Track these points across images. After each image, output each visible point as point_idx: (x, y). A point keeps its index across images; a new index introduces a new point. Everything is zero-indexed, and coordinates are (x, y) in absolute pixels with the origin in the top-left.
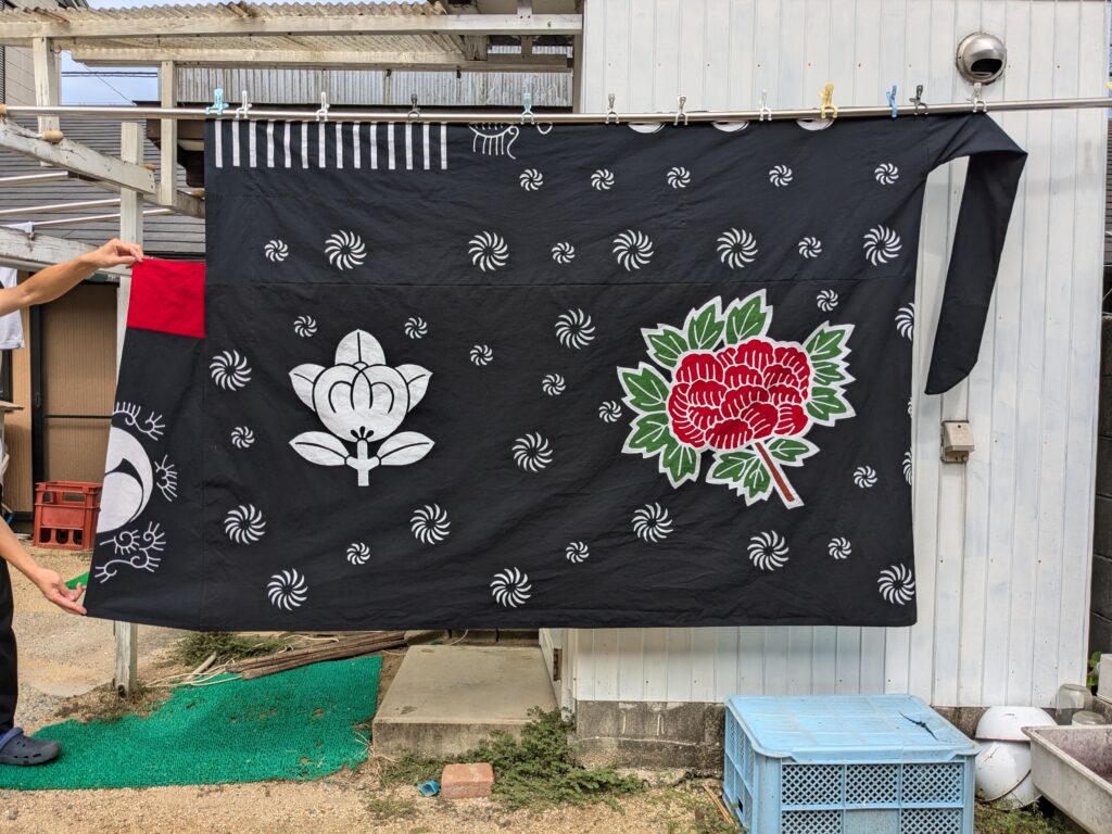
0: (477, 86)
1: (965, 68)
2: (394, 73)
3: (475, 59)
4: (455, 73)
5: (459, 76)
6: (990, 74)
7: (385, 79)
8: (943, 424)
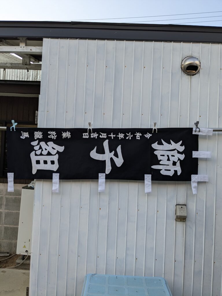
0: (34, 74)
1: (185, 69)
2: (7, 70)
3: (26, 65)
5: (28, 71)
6: (194, 71)
7: (3, 72)
8: (176, 206)
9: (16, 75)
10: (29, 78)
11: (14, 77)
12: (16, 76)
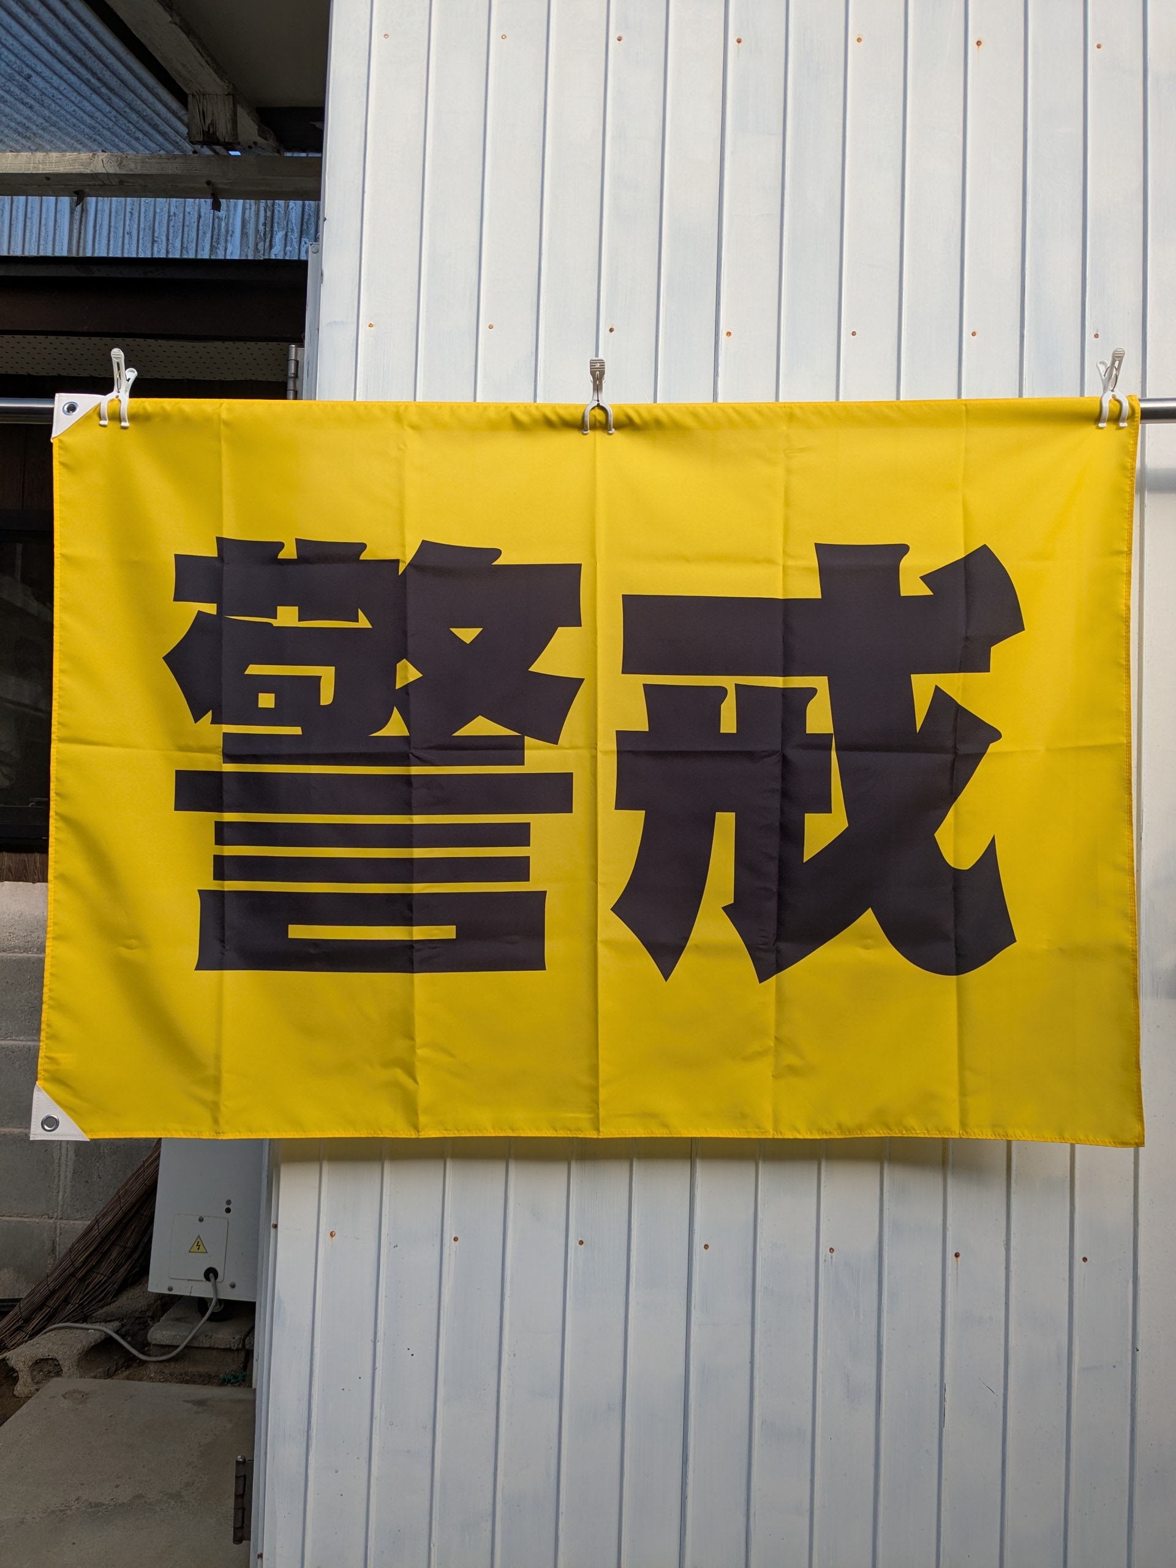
0: (251, 225)
2: (91, 201)
4: (210, 201)
5: (216, 206)
7: (72, 212)
9: (149, 232)
10: (221, 247)
11: (135, 242)
12: (149, 239)
